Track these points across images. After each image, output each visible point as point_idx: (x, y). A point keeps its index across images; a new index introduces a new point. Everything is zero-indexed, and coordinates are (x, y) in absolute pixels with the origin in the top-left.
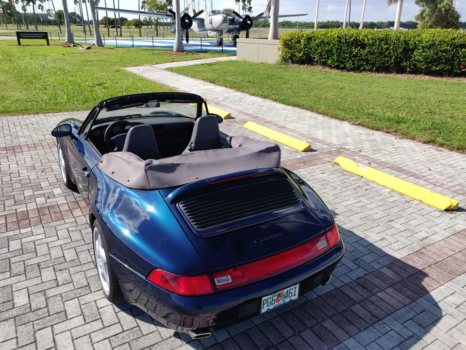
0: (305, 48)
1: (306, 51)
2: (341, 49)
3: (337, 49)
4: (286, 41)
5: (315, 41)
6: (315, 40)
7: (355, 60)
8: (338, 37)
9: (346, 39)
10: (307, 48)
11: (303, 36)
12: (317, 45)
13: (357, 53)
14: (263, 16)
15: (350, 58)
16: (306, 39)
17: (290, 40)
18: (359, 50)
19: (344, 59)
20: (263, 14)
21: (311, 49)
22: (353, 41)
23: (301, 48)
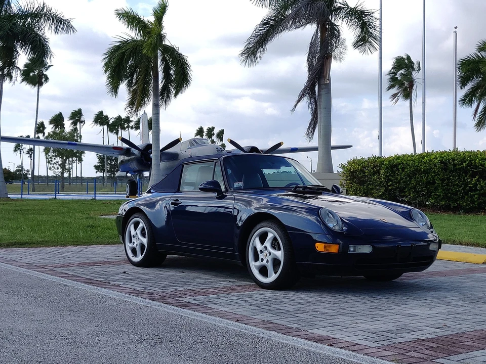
0: (387, 183)
1: (390, 186)
2: (448, 179)
3: (443, 180)
4: (355, 172)
5: (403, 171)
6: (403, 169)
7: (474, 195)
8: (442, 162)
9: (455, 165)
10: (391, 181)
11: (383, 164)
12: (409, 176)
13: (476, 185)
14: (281, 147)
15: (467, 194)
16: (388, 168)
17: (361, 170)
18: (478, 180)
19: (456, 194)
20: (280, 144)
21: (399, 182)
22: (466, 167)
23: (381, 182)
